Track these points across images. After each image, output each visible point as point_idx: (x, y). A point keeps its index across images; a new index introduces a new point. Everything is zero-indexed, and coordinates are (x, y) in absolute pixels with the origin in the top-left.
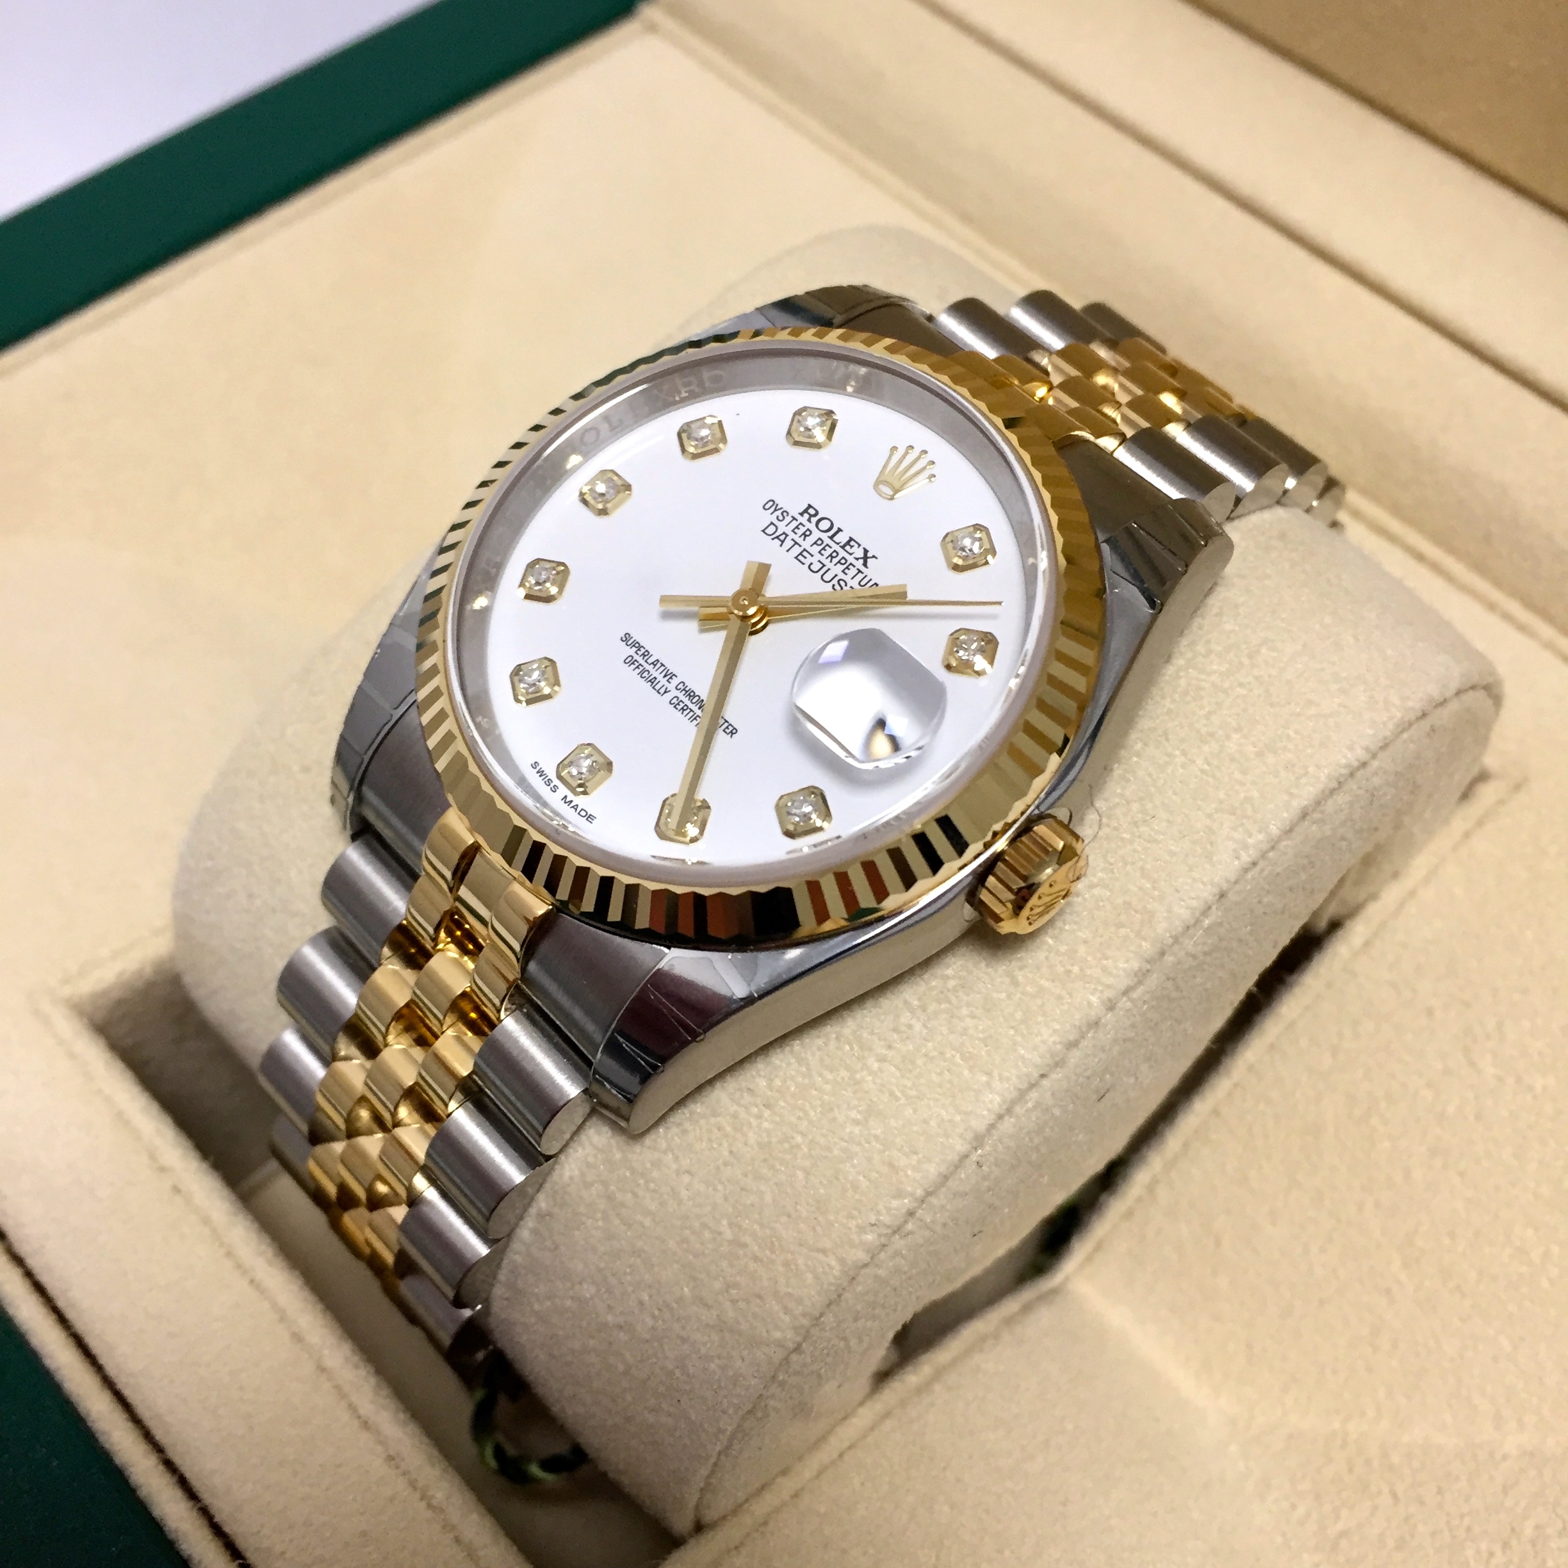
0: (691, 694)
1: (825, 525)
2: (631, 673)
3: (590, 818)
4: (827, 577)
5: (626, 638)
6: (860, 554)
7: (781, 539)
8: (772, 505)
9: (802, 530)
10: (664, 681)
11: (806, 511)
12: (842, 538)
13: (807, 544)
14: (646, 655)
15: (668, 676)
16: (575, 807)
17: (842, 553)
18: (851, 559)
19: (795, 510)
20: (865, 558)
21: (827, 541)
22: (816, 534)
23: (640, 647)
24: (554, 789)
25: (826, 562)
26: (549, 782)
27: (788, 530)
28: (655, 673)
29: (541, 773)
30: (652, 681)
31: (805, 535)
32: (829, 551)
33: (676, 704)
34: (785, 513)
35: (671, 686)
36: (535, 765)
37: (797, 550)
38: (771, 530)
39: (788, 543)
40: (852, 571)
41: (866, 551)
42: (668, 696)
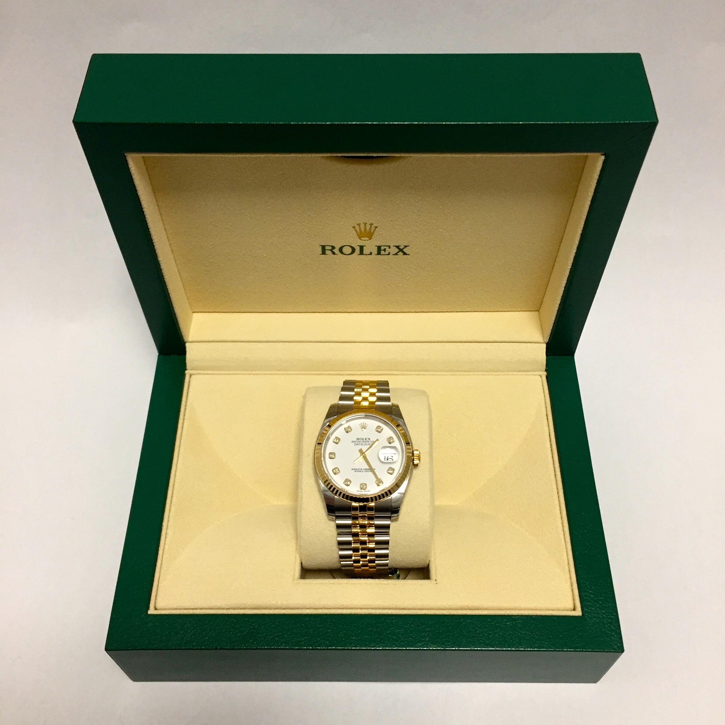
0: (366, 469)
1: (361, 439)
2: (357, 473)
3: (369, 491)
4: (367, 444)
5: (352, 469)
6: (368, 439)
7: (358, 444)
8: (353, 442)
9: (359, 442)
10: (361, 470)
11: (357, 439)
12: (364, 439)
13: (361, 443)
14: (356, 469)
15: (362, 469)
16: (367, 491)
17: (366, 441)
18: (368, 441)
19: (356, 440)
20: (369, 439)
21: (363, 441)
22: (361, 441)
23: (355, 469)
24: (362, 491)
25: (365, 443)
26: (361, 491)
27: (357, 443)
28: (360, 470)
29: (359, 491)
30: (360, 471)
31: (360, 442)
32: (364, 442)
33: (365, 471)
34: (355, 442)
35: (363, 470)
36: (357, 491)
37: (361, 444)
38: (355, 444)
39: (359, 444)
40: (369, 442)
41: (368, 438)
42: (364, 471)
